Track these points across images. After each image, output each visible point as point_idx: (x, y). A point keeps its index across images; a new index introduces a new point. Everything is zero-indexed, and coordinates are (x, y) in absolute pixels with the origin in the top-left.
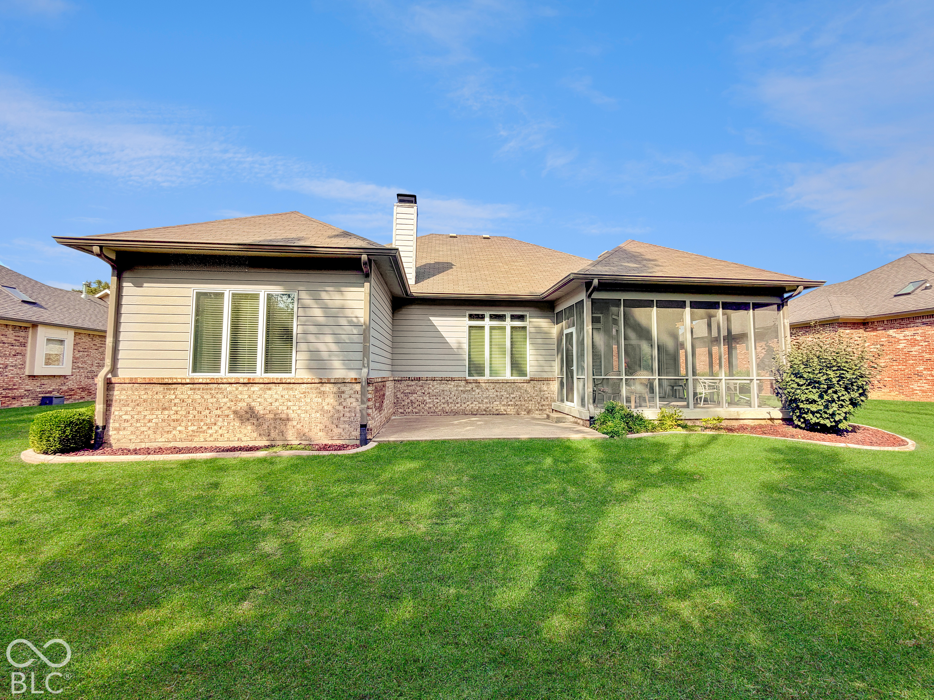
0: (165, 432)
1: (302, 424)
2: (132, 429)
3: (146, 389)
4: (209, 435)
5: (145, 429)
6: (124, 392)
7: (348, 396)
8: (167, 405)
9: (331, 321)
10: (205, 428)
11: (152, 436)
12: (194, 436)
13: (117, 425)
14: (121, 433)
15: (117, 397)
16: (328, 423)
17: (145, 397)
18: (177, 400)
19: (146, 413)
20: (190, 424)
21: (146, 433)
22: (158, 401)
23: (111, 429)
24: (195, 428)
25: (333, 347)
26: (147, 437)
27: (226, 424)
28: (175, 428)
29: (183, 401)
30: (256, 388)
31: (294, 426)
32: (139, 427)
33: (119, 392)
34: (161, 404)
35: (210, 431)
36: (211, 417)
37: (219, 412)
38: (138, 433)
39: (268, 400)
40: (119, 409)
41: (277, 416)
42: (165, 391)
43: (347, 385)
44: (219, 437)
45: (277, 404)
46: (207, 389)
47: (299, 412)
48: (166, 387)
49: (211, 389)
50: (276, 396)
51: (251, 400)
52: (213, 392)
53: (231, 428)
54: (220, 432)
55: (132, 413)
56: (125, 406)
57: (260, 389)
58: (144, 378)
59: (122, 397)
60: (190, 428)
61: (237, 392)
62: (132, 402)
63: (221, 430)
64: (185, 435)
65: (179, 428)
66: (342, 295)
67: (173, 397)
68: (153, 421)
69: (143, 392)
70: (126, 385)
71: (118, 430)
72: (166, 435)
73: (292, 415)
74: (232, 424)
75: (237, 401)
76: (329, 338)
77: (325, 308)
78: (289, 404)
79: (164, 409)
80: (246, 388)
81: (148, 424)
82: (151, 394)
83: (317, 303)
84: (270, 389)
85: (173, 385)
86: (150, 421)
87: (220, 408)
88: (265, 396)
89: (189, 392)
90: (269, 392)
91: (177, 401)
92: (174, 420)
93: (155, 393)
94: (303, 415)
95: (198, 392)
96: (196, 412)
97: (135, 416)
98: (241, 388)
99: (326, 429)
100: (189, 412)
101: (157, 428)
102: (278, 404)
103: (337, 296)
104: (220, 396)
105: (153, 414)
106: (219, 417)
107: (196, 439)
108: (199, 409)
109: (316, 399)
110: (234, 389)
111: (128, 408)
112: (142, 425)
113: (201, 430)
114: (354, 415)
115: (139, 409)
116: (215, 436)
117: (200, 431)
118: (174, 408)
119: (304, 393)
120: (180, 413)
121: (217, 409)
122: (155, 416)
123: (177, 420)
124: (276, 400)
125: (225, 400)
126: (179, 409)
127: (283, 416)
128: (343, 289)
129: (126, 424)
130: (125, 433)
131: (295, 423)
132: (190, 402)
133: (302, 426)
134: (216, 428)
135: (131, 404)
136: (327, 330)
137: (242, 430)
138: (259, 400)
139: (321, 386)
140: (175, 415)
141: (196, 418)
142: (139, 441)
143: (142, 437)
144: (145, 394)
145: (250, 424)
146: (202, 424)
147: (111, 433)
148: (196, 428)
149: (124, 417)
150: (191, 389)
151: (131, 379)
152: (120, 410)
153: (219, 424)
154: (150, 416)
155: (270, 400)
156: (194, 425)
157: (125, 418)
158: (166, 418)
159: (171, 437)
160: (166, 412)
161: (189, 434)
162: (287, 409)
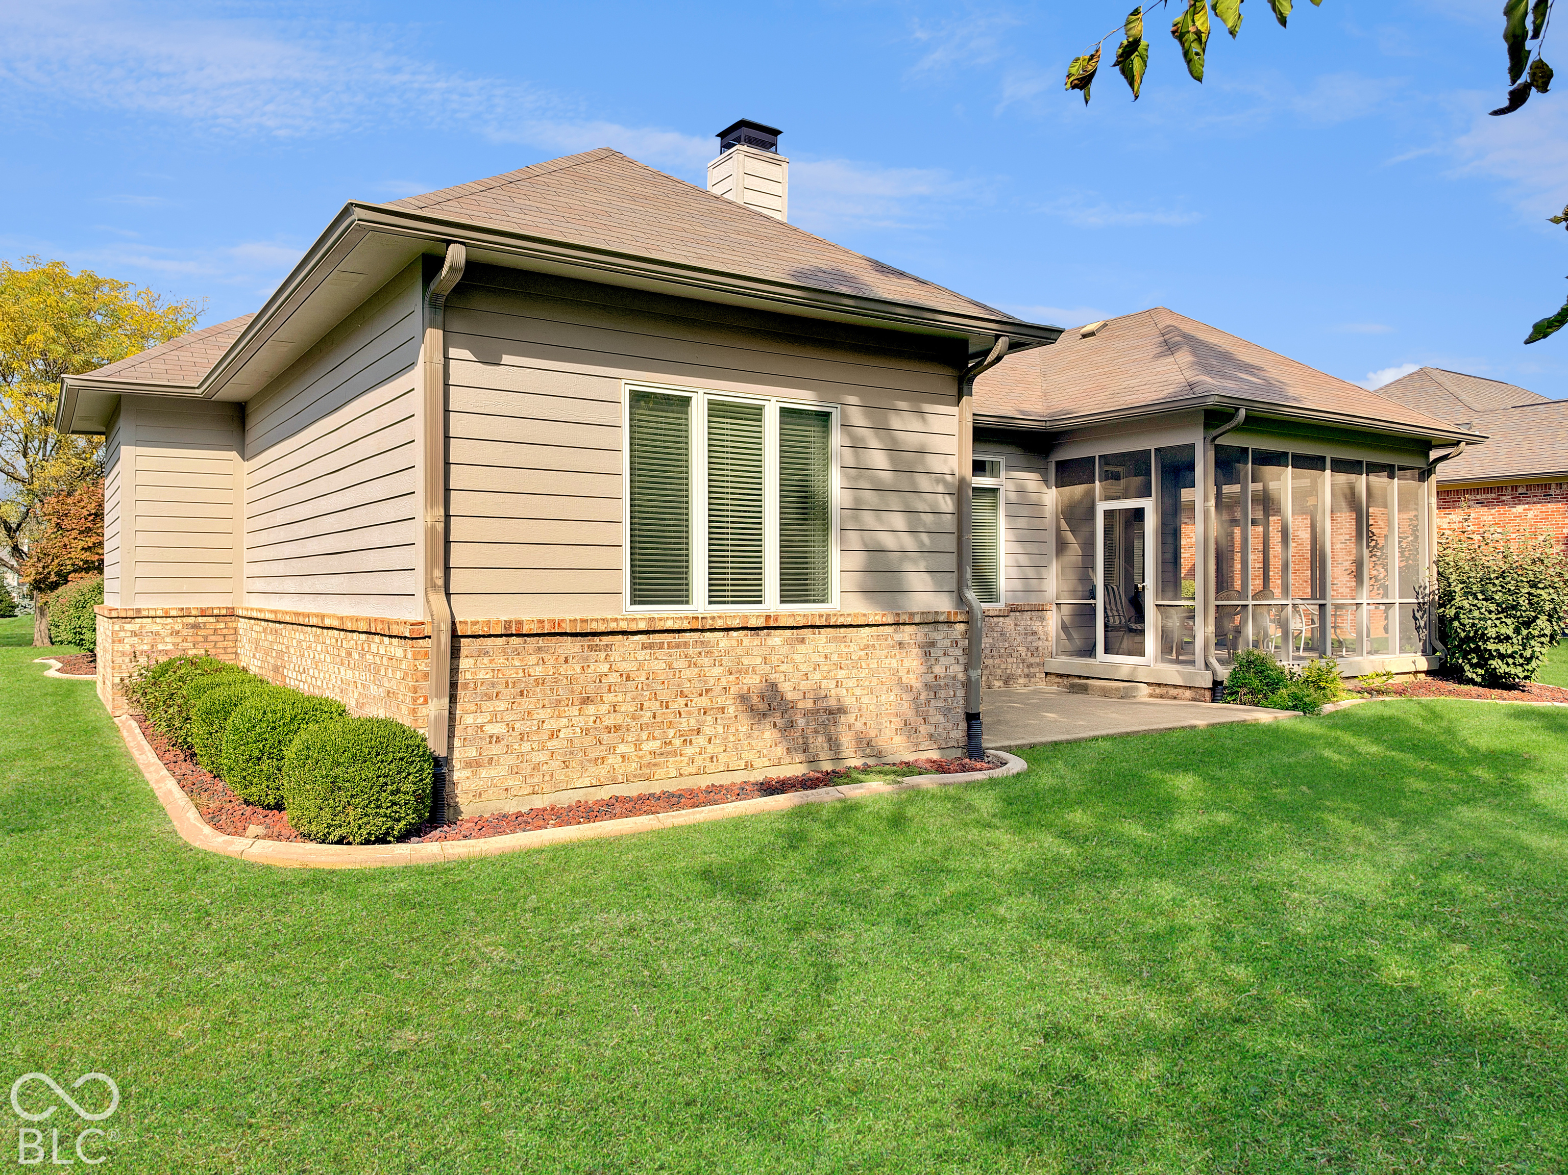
0: (589, 761)
1: (864, 720)
2: (511, 760)
3: (540, 649)
4: (686, 760)
5: (542, 757)
6: (486, 660)
7: (941, 653)
8: (591, 689)
9: (903, 482)
10: (677, 742)
11: (560, 776)
12: (655, 765)
13: (472, 753)
14: (483, 773)
15: (468, 676)
16: (910, 714)
17: (538, 671)
18: (615, 674)
19: (542, 714)
20: (644, 736)
21: (545, 767)
22: (571, 680)
23: (456, 764)
24: (655, 745)
25: (908, 542)
26: (547, 778)
27: (720, 729)
28: (612, 749)
29: (628, 677)
30: (777, 639)
31: (850, 726)
32: (528, 753)
33: (471, 661)
34: (577, 688)
35: (689, 751)
36: (689, 713)
37: (704, 702)
38: (527, 769)
39: (801, 667)
40: (474, 708)
41: (822, 704)
42: (586, 654)
43: (940, 627)
44: (708, 764)
45: (817, 676)
46: (678, 646)
47: (858, 691)
48: (586, 642)
49: (686, 645)
50: (815, 658)
51: (768, 668)
52: (691, 651)
53: (732, 738)
54: (710, 749)
55: (509, 717)
56: (490, 699)
57: (787, 641)
58: (541, 622)
59: (481, 675)
60: (648, 746)
61: (739, 651)
62: (507, 687)
63: (712, 746)
64: (634, 764)
65: (622, 748)
66: (924, 420)
67: (605, 668)
68: (561, 735)
69: (533, 659)
70: (489, 641)
71: (473, 764)
72: (592, 770)
73: (849, 701)
74: (732, 729)
75: (738, 671)
76: (899, 521)
77: (893, 450)
78: (841, 674)
79: (586, 701)
80: (757, 642)
81: (549, 744)
82: (552, 661)
83: (880, 439)
84: (803, 641)
85: (605, 639)
86: (554, 735)
87: (707, 691)
88: (795, 657)
89: (642, 655)
90: (801, 648)
91: (614, 678)
92: (608, 730)
93: (562, 659)
94: (865, 700)
95: (660, 653)
96: (658, 703)
97: (517, 725)
98: (747, 639)
99: (908, 728)
100: (642, 705)
101: (572, 753)
102: (819, 677)
103: (914, 423)
104: (706, 661)
105: (559, 717)
106: (705, 713)
107: (660, 773)
108: (664, 695)
109: (887, 661)
110: (734, 643)
111: (497, 703)
112: (535, 746)
113: (669, 748)
114: (952, 693)
115: (526, 704)
116: (699, 761)
117: (667, 751)
118: (609, 698)
119: (867, 647)
120: (623, 709)
121: (701, 695)
122: (565, 721)
123: (617, 728)
124: (817, 667)
125: (717, 671)
126: (620, 699)
127: (832, 703)
128: (927, 407)
129: (496, 749)
130: (493, 773)
131: (851, 718)
132: (643, 678)
133: (865, 724)
134: (701, 740)
135: (504, 691)
136: (894, 501)
137: (753, 743)
138: (783, 667)
139: (896, 631)
140: (613, 715)
141: (658, 719)
142: (530, 790)
143: (536, 780)
144: (538, 664)
145: (768, 726)
146: (671, 733)
147: (457, 776)
148: (658, 743)
149: (490, 729)
150: (644, 647)
151: (508, 624)
152: (479, 710)
153: (708, 730)
154: (552, 721)
155: (804, 668)
156: (654, 739)
157: (490, 732)
158: (591, 723)
159: (604, 772)
160: (591, 709)
161: (645, 761)
162: (837, 686)
